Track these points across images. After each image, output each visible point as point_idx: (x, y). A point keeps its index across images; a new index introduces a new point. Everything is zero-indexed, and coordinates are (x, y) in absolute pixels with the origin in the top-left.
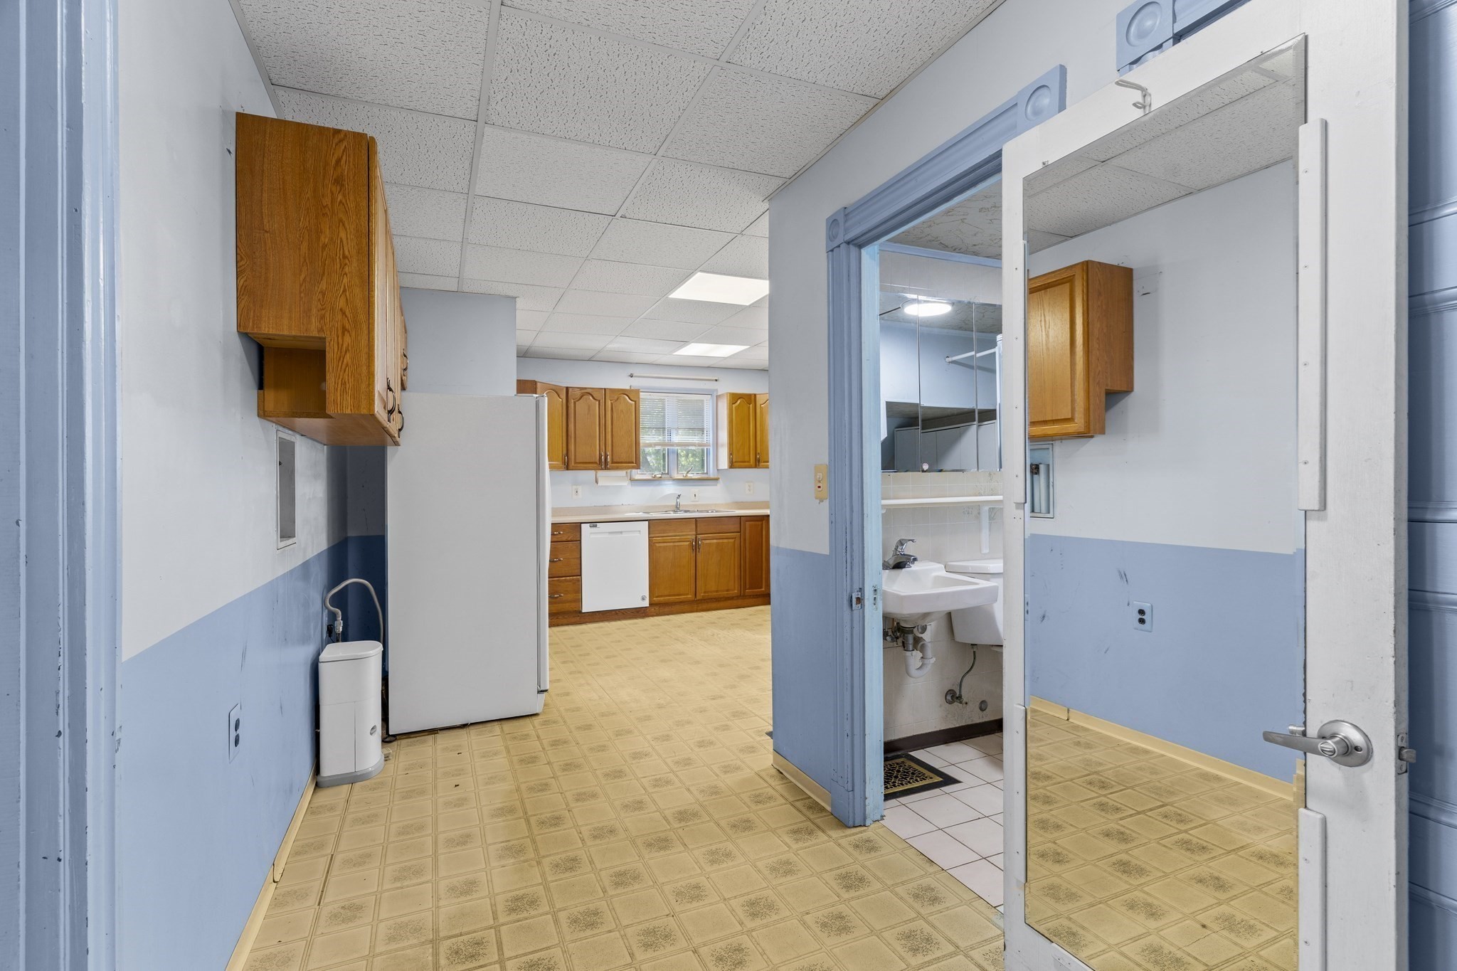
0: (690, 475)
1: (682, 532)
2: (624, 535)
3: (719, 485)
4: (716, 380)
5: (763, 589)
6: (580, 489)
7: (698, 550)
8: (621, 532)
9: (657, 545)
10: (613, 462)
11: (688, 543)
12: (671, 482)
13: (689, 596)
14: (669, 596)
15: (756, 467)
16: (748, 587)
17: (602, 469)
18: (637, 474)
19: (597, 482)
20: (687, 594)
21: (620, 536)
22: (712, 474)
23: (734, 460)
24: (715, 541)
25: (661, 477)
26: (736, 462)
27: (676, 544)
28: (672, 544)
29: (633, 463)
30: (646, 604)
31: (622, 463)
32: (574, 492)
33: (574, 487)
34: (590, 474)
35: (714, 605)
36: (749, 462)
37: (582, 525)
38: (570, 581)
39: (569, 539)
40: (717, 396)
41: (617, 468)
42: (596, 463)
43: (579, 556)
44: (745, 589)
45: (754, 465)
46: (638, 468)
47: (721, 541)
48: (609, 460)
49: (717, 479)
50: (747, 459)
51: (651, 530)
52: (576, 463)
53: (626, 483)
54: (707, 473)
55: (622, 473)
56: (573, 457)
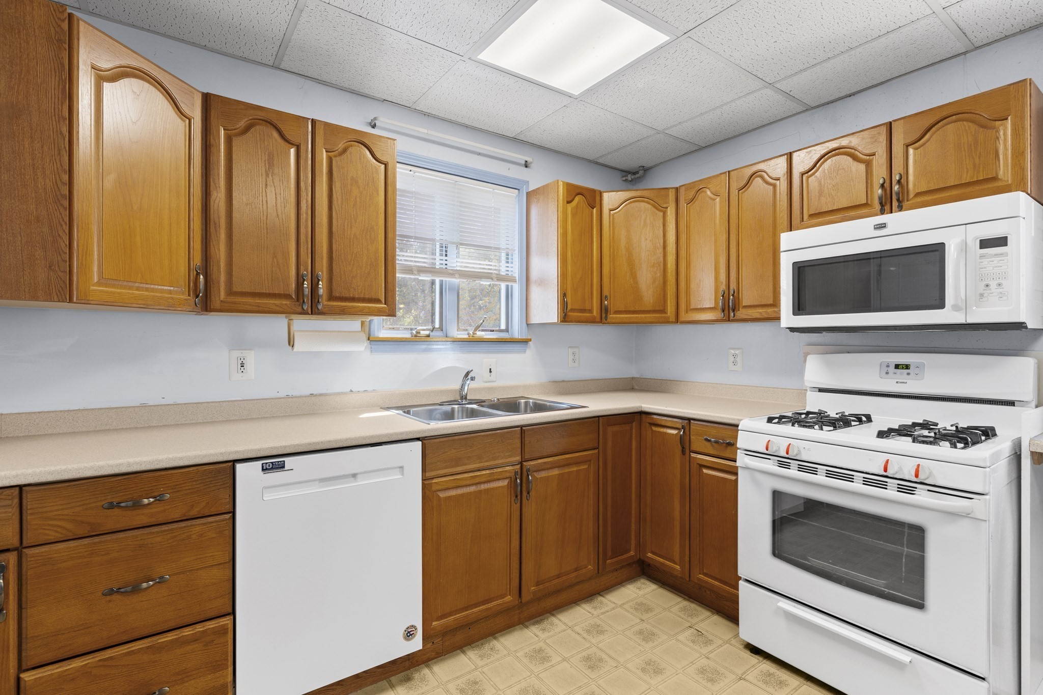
0: (480, 334)
1: (494, 459)
2: (361, 482)
3: (528, 351)
4: (526, 165)
5: (632, 553)
6: (251, 358)
7: (525, 494)
8: (354, 476)
9: (442, 495)
10: (331, 298)
11: (505, 483)
12: (449, 346)
13: (508, 598)
14: (467, 608)
15: (601, 322)
16: (609, 553)
17: (304, 313)
18: (382, 327)
19: (291, 342)
20: (503, 596)
21: (351, 484)
22: (517, 331)
23: (569, 307)
24: (556, 472)
25: (428, 336)
26: (573, 310)
27: (483, 487)
28: (472, 489)
29: (378, 301)
30: (416, 644)
31: (353, 299)
32: (235, 365)
33: (236, 354)
34: (276, 325)
35: (550, 602)
36: (591, 311)
37: (239, 467)
38: (195, 639)
39: (194, 512)
40: (527, 193)
41: (343, 313)
42: (287, 296)
43: (228, 558)
44: (605, 559)
45: (598, 319)
46: (392, 313)
47: (566, 470)
48: (321, 292)
49: (525, 342)
50: (588, 307)
51: (428, 461)
52: (230, 292)
53: (361, 348)
54: (507, 330)
55: (354, 324)
56: (223, 278)
